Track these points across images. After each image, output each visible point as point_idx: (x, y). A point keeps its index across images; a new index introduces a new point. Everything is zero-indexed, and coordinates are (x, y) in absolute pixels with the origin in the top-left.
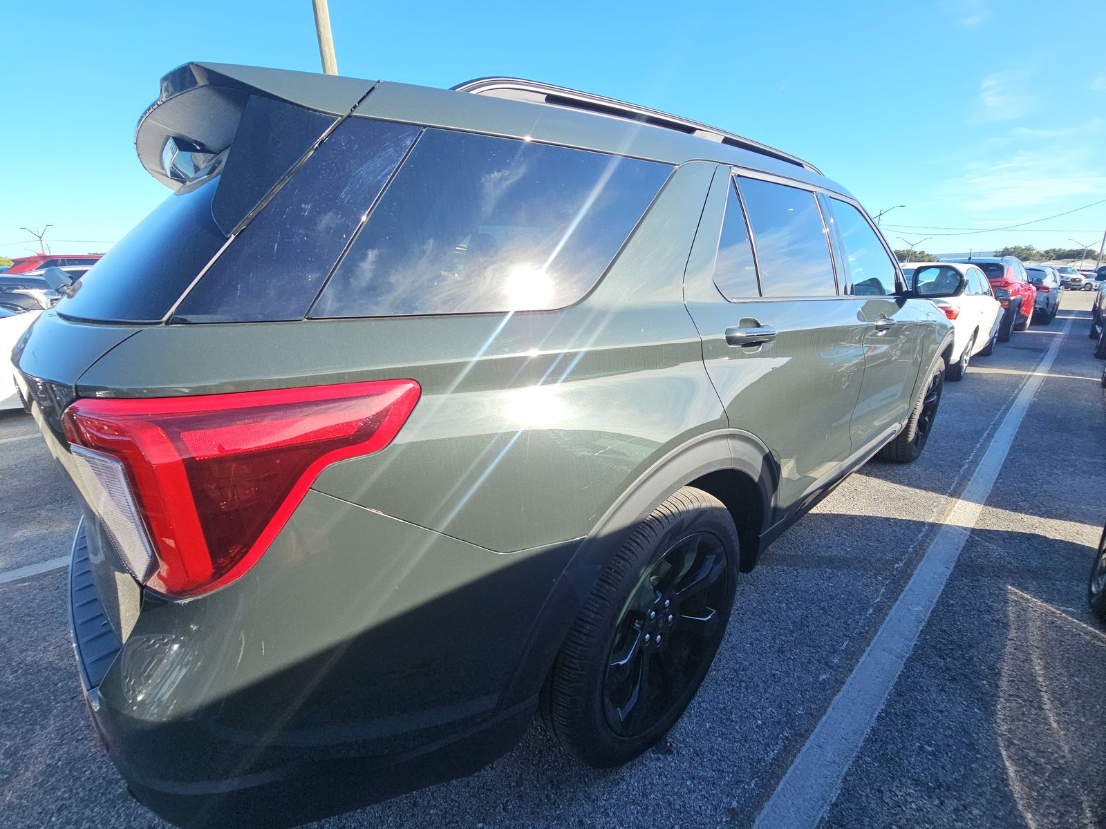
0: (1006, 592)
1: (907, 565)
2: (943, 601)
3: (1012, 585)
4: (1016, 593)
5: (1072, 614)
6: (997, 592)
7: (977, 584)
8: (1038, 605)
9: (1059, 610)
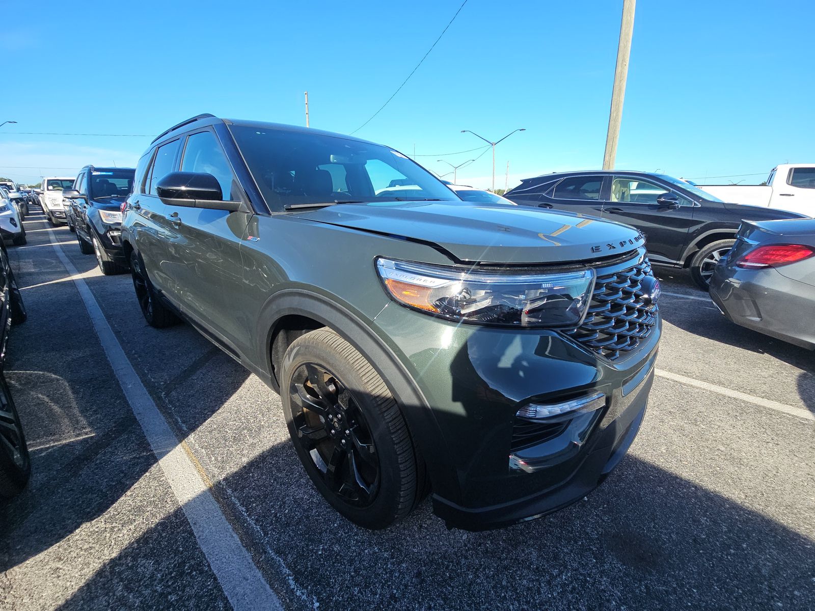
0: (94, 430)
1: (160, 398)
2: (123, 398)
3: (92, 437)
4: (86, 434)
5: (41, 450)
6: (99, 425)
7: (114, 420)
8: (69, 438)
9: (53, 446)
